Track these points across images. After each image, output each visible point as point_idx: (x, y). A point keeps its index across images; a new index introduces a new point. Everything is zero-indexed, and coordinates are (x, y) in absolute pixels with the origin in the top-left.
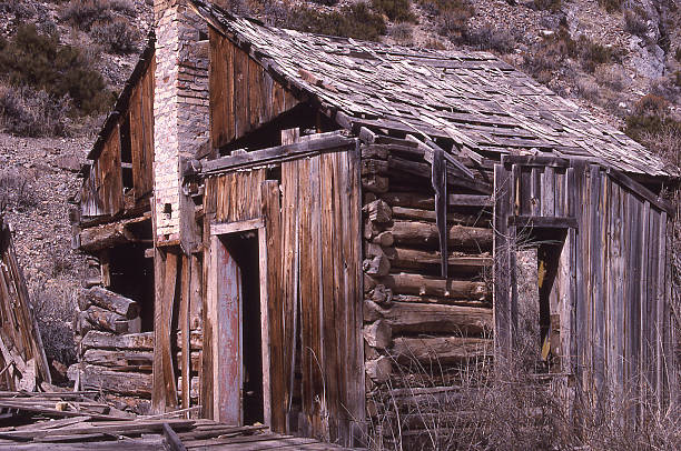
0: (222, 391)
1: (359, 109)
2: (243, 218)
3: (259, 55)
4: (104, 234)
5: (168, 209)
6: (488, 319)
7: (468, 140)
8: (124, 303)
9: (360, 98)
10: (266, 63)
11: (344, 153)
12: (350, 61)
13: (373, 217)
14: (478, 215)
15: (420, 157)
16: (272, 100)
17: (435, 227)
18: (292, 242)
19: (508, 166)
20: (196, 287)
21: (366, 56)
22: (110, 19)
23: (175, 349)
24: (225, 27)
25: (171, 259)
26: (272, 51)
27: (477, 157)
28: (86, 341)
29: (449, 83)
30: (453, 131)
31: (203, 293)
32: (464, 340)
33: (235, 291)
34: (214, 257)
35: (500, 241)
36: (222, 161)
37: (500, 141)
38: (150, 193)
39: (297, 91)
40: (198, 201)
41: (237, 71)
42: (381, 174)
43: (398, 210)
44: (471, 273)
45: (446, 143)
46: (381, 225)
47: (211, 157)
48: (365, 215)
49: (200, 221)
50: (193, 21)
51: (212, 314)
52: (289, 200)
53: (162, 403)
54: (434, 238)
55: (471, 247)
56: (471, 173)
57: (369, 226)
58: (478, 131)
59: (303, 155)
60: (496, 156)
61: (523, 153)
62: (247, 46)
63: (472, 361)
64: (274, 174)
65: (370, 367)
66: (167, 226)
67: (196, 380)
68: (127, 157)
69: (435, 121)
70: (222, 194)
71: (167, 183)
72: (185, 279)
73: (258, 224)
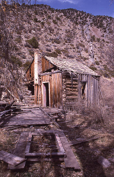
0: (44, 102)
1: (61, 67)
2: (47, 81)
3: (48, 60)
4: (27, 83)
5: (36, 80)
6: (77, 93)
7: (75, 71)
8: (30, 92)
9: (61, 66)
10: (49, 61)
11: (60, 73)
12: (59, 61)
13: (64, 81)
14: (76, 81)
15: (69, 74)
16: (50, 66)
17: (71, 82)
18: (53, 84)
19: (80, 75)
20: (40, 89)
21: (61, 60)
22: (22, 54)
23: (37, 97)
24: (44, 57)
25: (37, 86)
26: (50, 60)
27: (76, 74)
28: (25, 96)
29: (71, 64)
30: (73, 70)
31: (41, 90)
32: (75, 96)
33: (45, 90)
34: (43, 86)
35: (79, 84)
36: (43, 74)
37: (78, 71)
38: (34, 78)
39: (53, 65)
40: (40, 79)
41: (45, 62)
42: (65, 76)
43: (67, 80)
44: (75, 88)
45: (72, 72)
46: (65, 82)
47: (42, 73)
48: (63, 81)
49: (40, 81)
50: (39, 56)
51: (42, 93)
52: (53, 79)
53: (36, 104)
54: (71, 84)
55: (75, 85)
56: (75, 75)
57: (63, 82)
58: (76, 70)
59: (55, 73)
60: (78, 73)
61: (81, 73)
62: (47, 59)
63: (76, 99)
64: (51, 76)
65: (64, 100)
66: (36, 82)
67: (40, 101)
68: (30, 73)
69: (70, 69)
70: (44, 78)
71: (36, 76)
72: (39, 89)
73: (48, 82)
